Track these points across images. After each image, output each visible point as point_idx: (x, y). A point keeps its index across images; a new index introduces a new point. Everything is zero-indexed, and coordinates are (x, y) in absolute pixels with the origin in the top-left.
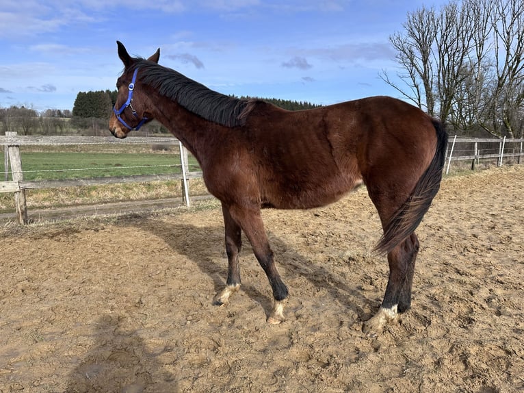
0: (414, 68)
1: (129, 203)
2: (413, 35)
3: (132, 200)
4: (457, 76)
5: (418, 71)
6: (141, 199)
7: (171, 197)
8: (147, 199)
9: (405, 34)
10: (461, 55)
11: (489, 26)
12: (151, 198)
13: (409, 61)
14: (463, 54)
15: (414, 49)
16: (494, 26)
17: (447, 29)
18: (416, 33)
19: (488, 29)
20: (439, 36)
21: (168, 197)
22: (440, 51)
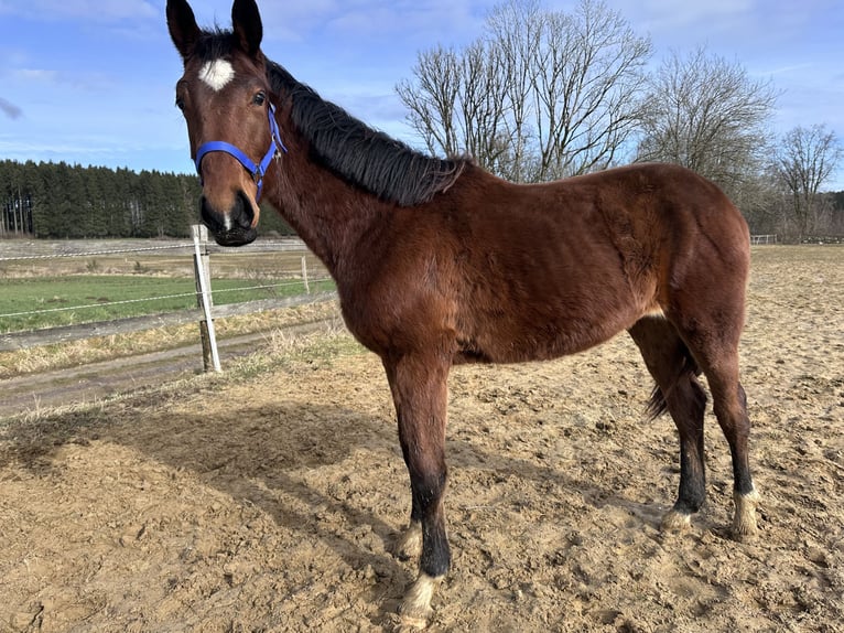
0: (432, 135)
1: (18, 379)
2: (427, 86)
3: (22, 374)
4: (491, 150)
5: (440, 141)
6: (41, 370)
7: (103, 359)
8: (54, 368)
9: (416, 83)
10: (493, 119)
11: (528, 82)
12: (64, 366)
13: (425, 125)
14: (496, 118)
15: (429, 107)
16: (534, 82)
17: (472, 82)
18: (433, 84)
19: (527, 86)
20: (463, 90)
21: (98, 360)
22: (466, 112)
